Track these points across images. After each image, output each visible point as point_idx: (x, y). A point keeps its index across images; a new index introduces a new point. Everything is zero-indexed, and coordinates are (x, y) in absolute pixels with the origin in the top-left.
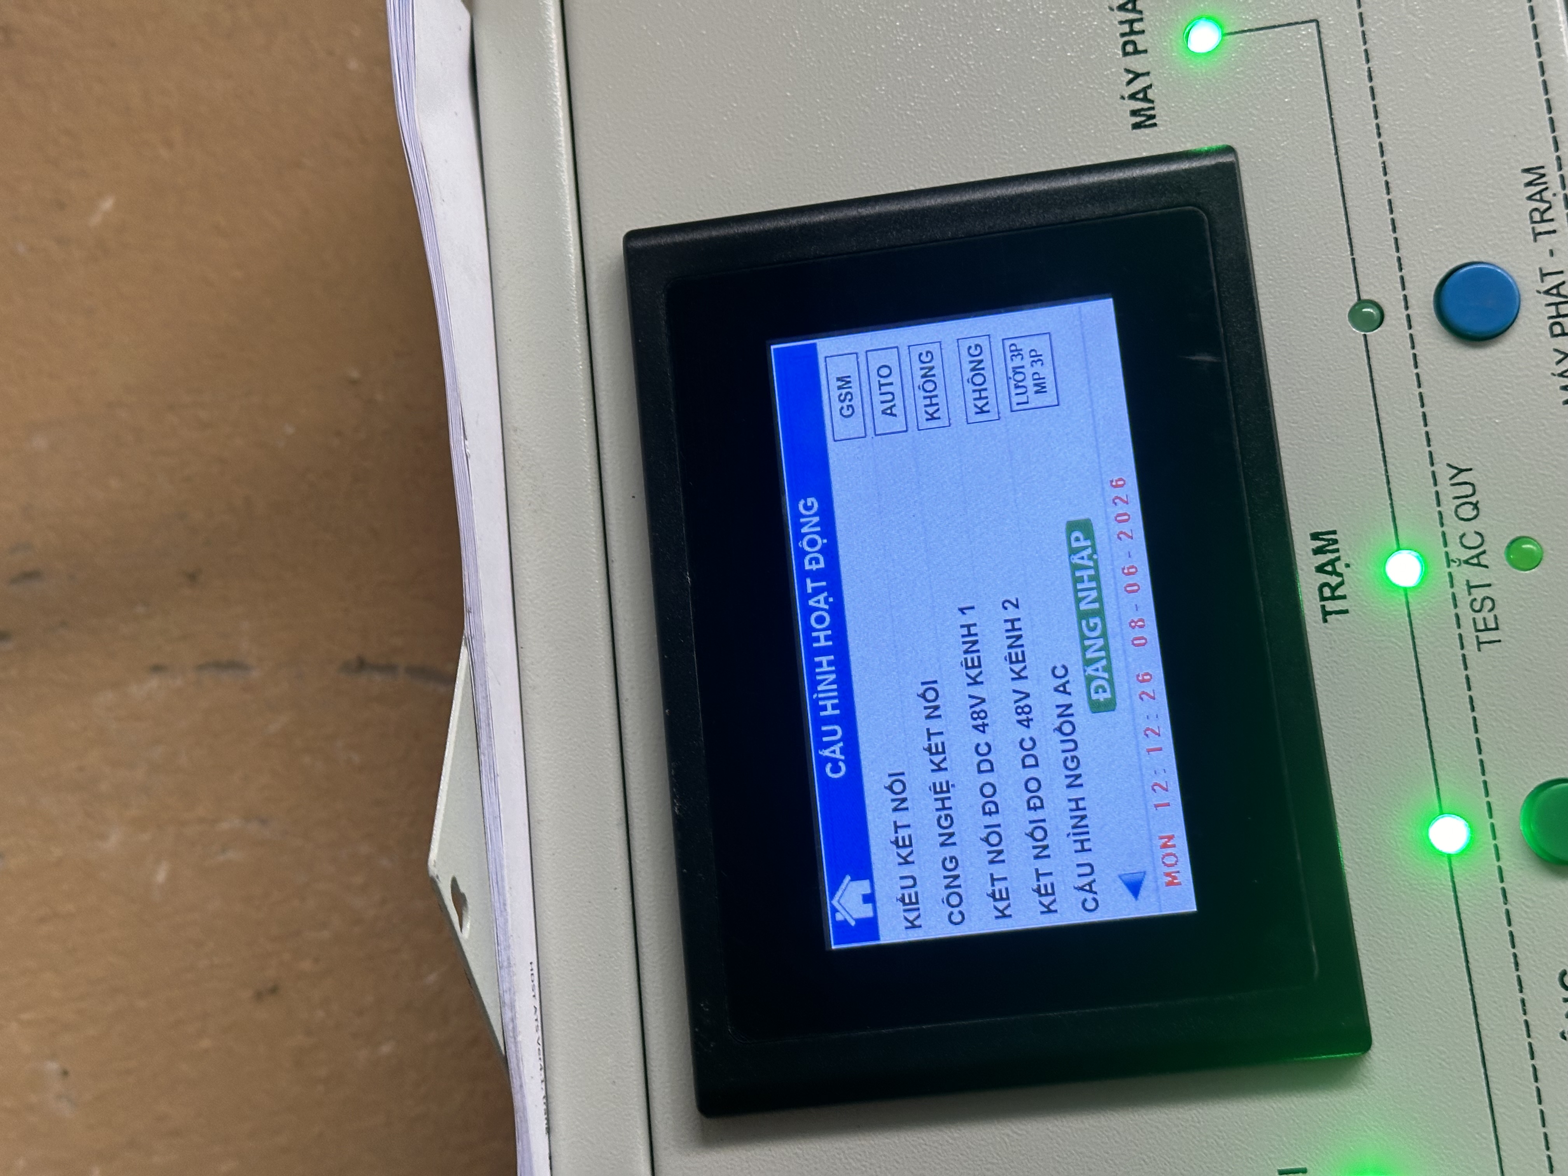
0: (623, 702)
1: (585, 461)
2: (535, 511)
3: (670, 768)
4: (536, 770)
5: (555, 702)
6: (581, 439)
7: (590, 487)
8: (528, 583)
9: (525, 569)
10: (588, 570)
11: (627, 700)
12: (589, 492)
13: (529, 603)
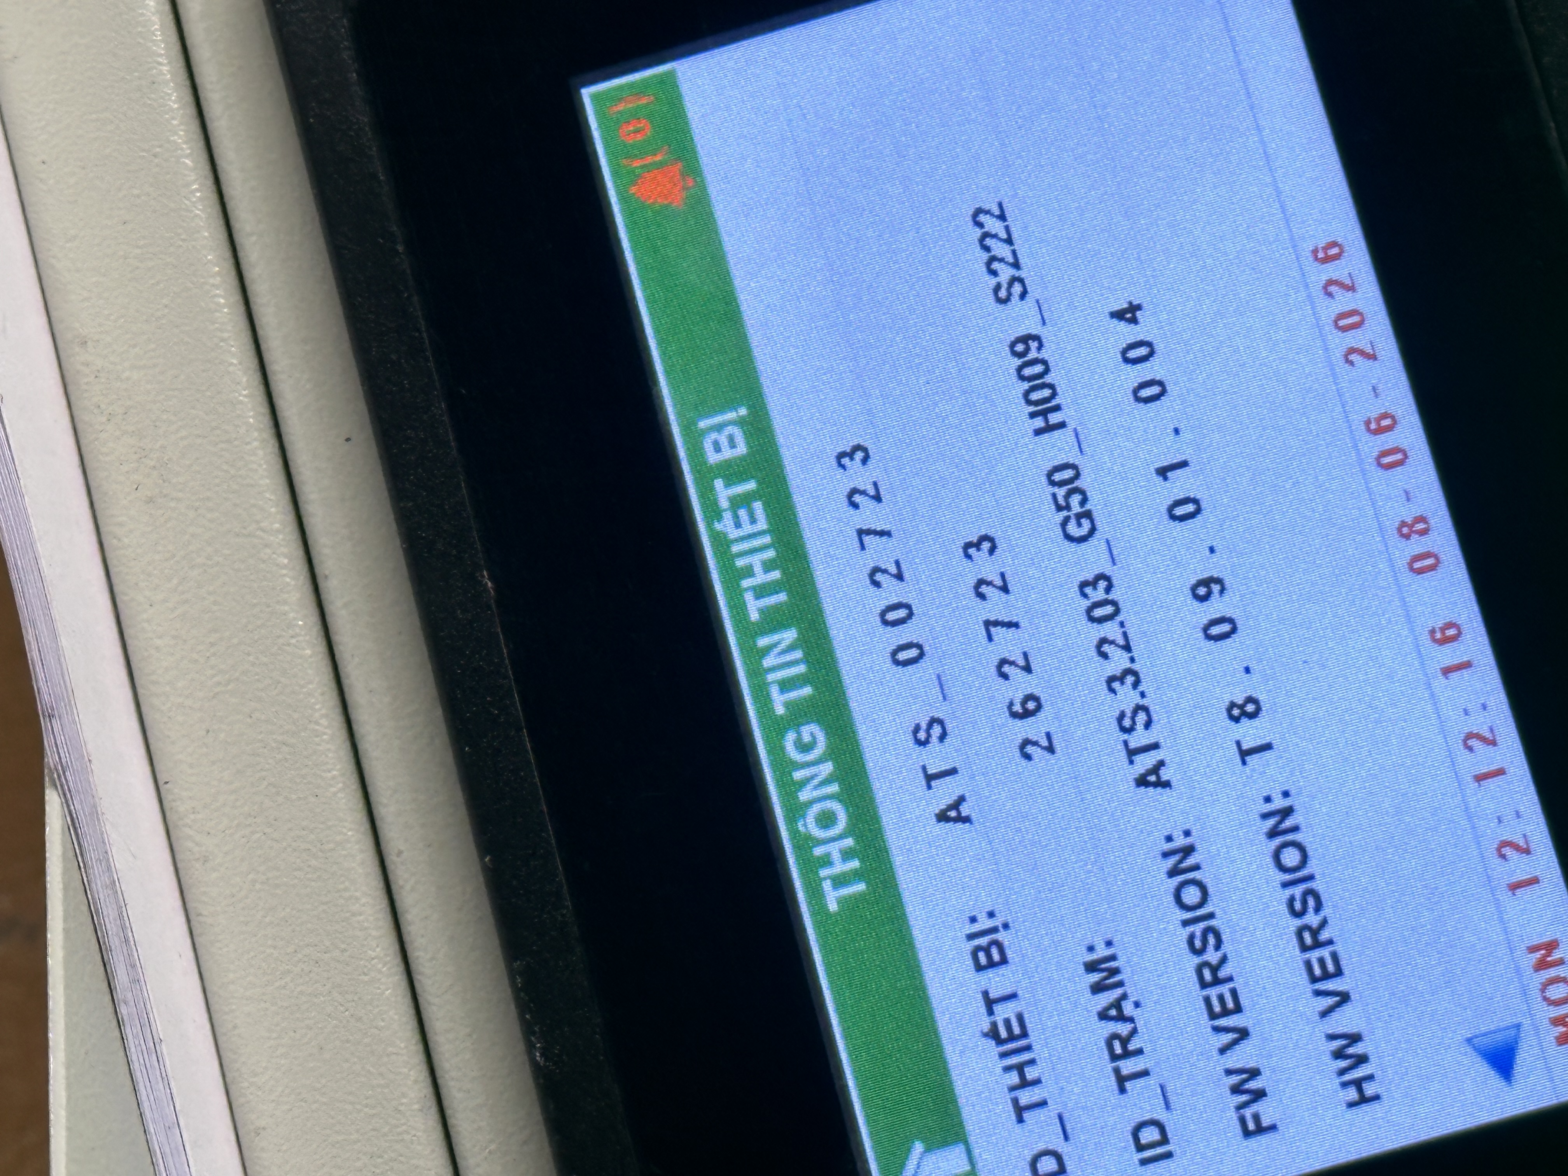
2: (150, 500)
4: (235, 1027)
5: (254, 881)
8: (157, 649)
9: (148, 621)
10: (278, 602)
12: (256, 444)
13: (168, 688)
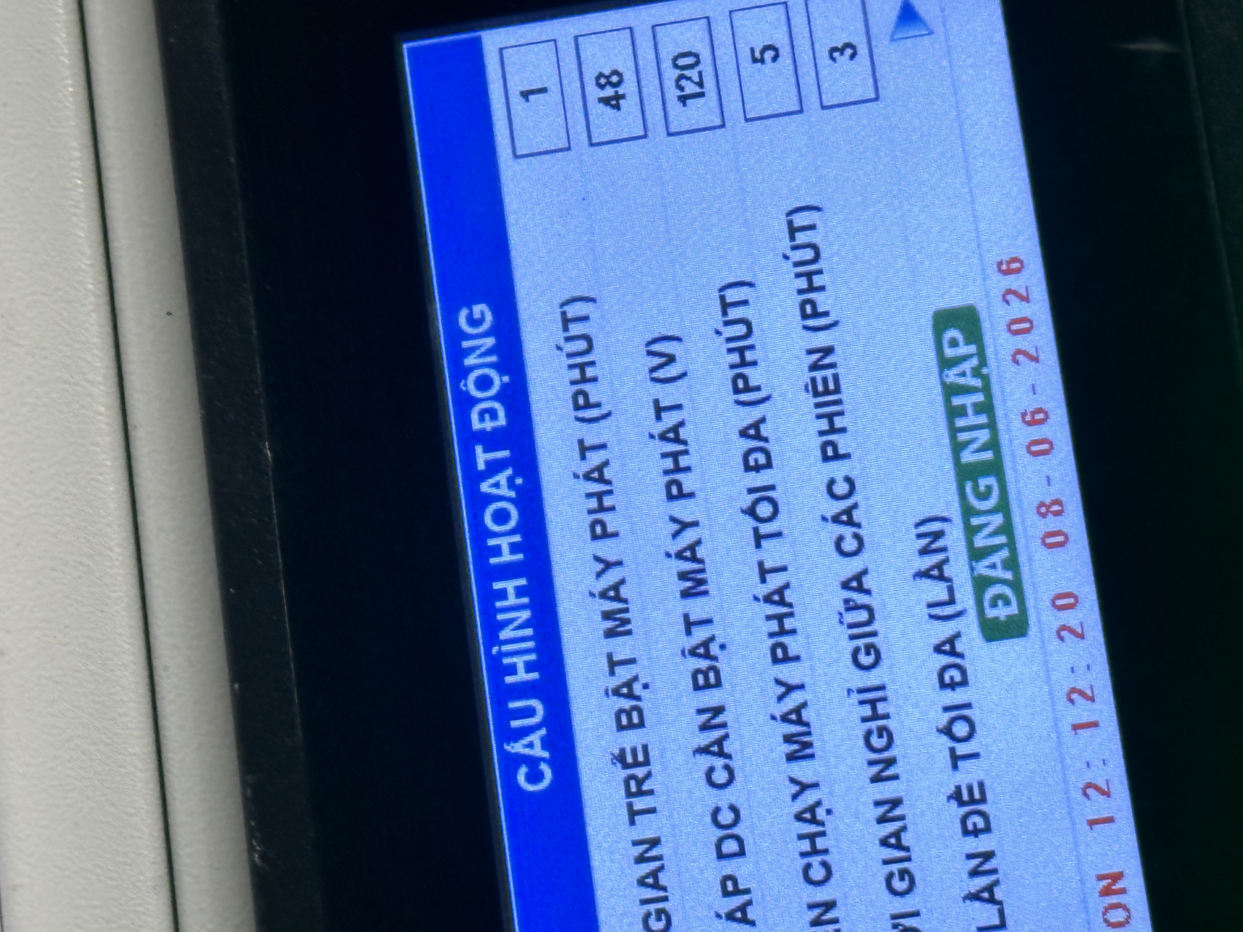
0: (159, 672)
1: (83, 254)
3: (244, 784)
5: (40, 677)
6: (75, 215)
7: (92, 299)
10: (92, 444)
11: (166, 669)
